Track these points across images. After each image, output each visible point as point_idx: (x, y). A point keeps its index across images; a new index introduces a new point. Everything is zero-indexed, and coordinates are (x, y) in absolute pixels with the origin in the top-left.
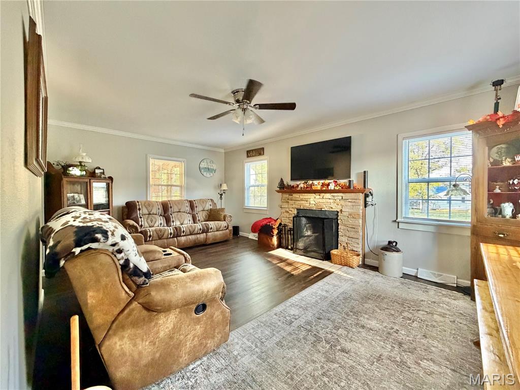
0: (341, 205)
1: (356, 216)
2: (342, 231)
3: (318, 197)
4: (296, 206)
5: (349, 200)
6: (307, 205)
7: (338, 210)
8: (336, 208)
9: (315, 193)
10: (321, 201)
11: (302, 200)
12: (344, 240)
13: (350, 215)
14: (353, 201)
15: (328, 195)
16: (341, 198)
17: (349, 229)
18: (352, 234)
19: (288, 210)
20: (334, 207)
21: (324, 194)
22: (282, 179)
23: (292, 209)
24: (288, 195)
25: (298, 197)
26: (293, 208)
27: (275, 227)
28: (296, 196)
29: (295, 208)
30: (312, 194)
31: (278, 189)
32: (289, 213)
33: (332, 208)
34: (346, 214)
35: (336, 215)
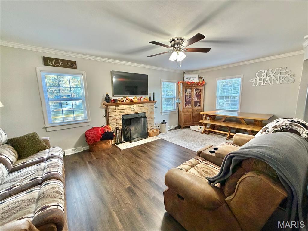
3: (135, 106)
4: (122, 114)
5: (150, 106)
6: (130, 111)
7: (145, 112)
10: (137, 108)
11: (126, 109)
13: (151, 113)
15: (141, 105)
16: (146, 106)
19: (115, 117)
21: (139, 104)
22: (107, 95)
23: (119, 116)
24: (114, 107)
28: (121, 106)
32: (116, 119)
33: (143, 111)
34: (149, 113)
35: (144, 114)
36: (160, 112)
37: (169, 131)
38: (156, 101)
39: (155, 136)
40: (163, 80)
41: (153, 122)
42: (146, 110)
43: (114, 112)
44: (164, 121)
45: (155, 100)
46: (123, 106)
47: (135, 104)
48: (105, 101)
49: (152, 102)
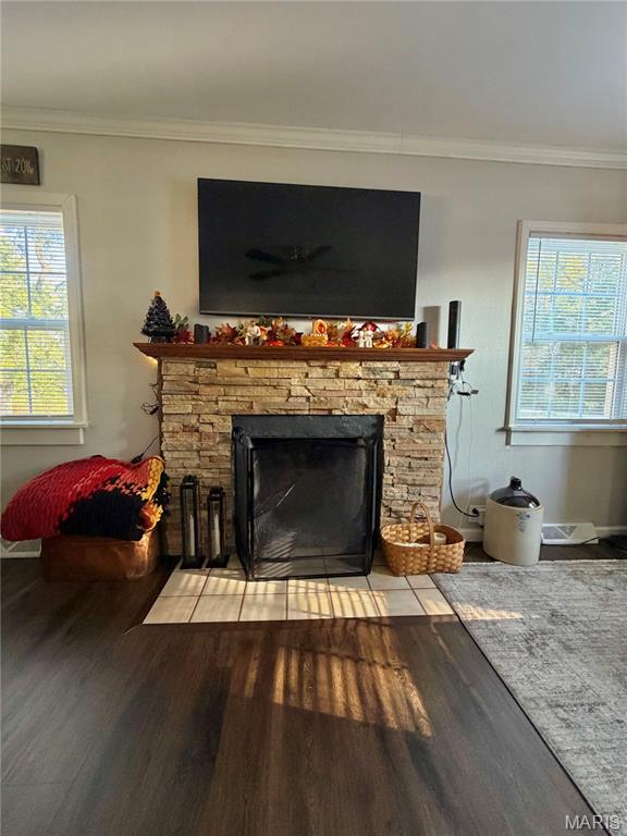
0: (393, 396)
1: (434, 426)
2: (394, 471)
3: (316, 372)
4: (233, 407)
5: (418, 382)
6: (279, 400)
7: (383, 412)
8: (376, 405)
9: (306, 360)
10: (329, 385)
11: (256, 384)
12: (398, 496)
13: (418, 422)
14: (429, 383)
15: (354, 368)
16: (392, 376)
17: (414, 463)
18: (420, 476)
19: (193, 420)
20: (372, 404)
21: (338, 364)
22: (159, 300)
23: (214, 419)
24: (192, 367)
25: (240, 370)
26: (217, 413)
27: (148, 495)
28: (228, 367)
29: (228, 412)
30: (294, 364)
31: (146, 340)
32: (197, 431)
33: (365, 406)
34: (405, 422)
35: (374, 425)
36: (501, 425)
37: (548, 553)
38: (468, 353)
39: (421, 573)
40: (535, 225)
41: (430, 480)
42: (389, 403)
43: (189, 392)
44: (515, 483)
45: (461, 345)
46: (239, 362)
47: (316, 359)
48: (145, 332)
49: (437, 357)
